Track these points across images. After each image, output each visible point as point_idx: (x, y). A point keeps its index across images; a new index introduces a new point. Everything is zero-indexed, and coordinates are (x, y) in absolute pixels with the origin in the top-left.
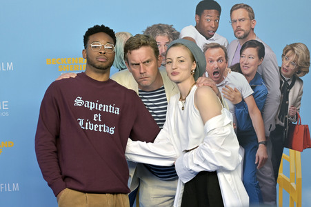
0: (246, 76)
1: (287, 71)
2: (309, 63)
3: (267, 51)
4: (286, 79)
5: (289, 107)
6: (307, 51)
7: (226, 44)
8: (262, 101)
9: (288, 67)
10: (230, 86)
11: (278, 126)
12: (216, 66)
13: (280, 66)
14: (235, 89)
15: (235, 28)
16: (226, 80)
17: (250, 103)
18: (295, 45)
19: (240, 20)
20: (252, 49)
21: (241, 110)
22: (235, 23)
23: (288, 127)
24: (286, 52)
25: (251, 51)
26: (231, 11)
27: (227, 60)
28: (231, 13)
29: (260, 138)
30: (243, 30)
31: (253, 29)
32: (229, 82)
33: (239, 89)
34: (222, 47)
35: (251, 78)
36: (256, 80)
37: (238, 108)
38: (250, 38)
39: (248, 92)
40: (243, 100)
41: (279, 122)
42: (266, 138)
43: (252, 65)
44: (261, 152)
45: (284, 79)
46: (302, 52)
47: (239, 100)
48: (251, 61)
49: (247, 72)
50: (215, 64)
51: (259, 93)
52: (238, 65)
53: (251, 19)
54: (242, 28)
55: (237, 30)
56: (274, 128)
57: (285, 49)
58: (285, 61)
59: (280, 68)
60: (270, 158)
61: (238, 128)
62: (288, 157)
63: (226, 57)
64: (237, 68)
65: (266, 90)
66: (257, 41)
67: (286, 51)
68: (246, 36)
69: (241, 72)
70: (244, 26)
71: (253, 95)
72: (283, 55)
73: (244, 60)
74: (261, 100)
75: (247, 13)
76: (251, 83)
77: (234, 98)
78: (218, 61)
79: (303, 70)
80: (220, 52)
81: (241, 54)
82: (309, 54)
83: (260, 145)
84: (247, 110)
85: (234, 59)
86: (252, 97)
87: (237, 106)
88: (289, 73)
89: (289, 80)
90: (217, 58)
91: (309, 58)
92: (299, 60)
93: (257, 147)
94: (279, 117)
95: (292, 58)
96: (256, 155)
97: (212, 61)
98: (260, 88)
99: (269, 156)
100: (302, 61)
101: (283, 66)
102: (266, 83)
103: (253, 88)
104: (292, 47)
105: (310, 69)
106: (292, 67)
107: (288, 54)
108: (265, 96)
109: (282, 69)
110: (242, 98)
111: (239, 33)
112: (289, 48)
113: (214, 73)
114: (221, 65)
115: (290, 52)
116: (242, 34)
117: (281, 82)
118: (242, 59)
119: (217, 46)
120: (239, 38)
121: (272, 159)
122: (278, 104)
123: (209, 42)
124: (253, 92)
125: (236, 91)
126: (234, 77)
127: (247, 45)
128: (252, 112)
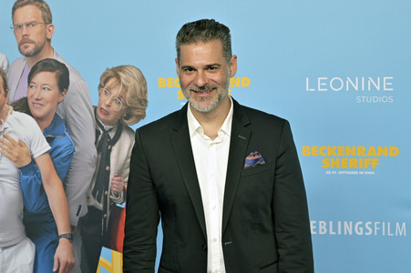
0: (39, 119)
1: (107, 114)
2: (146, 101)
3: (72, 78)
4: (107, 127)
5: (111, 176)
6: (142, 80)
7: (5, 65)
8: (65, 165)
9: (108, 106)
10: (12, 136)
11: (91, 208)
13: (96, 105)
14: (20, 141)
15: (20, 39)
16: (5, 125)
18: (121, 68)
19: (28, 25)
20: (49, 74)
21: (30, 177)
22: (19, 30)
23: (108, 212)
24: (106, 82)
25: (46, 78)
26: (14, 9)
27: (6, 92)
28: (13, 13)
29: (62, 228)
30: (33, 42)
31: (49, 40)
32: (10, 129)
33: (27, 142)
35: (47, 123)
36: (55, 126)
37: (25, 174)
38: (45, 56)
39: (41, 147)
40: (33, 161)
41: (94, 202)
42: (72, 228)
43: (48, 102)
44: (63, 252)
45: (102, 128)
46: (133, 82)
47: (27, 161)
48: (47, 95)
49: (39, 113)
51: (59, 150)
52: (25, 100)
53: (46, 24)
54: (31, 38)
55: (23, 42)
56: (84, 211)
57: (104, 75)
58: (104, 97)
59: (95, 108)
60: (78, 263)
61: (25, 209)
62: (110, 264)
63: (6, 86)
64: (23, 106)
65: (72, 145)
66: (56, 61)
67: (105, 79)
68: (37, 51)
69: (29, 112)
70: (34, 34)
71: (50, 153)
72: (100, 86)
73: (34, 93)
74: (63, 164)
75: (40, 12)
76: (45, 132)
77: (17, 157)
79: (136, 113)
81: (29, 82)
82: (145, 85)
83: (61, 240)
84: (40, 178)
85: (17, 91)
86: (47, 156)
87: (23, 170)
88: (110, 117)
89: (110, 130)
91: (146, 92)
92: (128, 95)
93: (55, 243)
94: (94, 194)
95: (116, 92)
96: (56, 257)
98: (62, 142)
99: (77, 261)
100: (133, 96)
101: (99, 104)
102: (71, 133)
103: (50, 140)
104: (115, 73)
105: (147, 111)
106: (115, 107)
107: (109, 84)
108: (71, 156)
109: (98, 111)
110: (32, 156)
111: (26, 47)
112: (111, 73)
115: (112, 81)
116: (31, 48)
117: (97, 133)
118: (32, 91)
120: (27, 55)
121: (81, 266)
122: (92, 170)
124: (49, 148)
125: (21, 144)
126: (18, 120)
127: (40, 67)
128: (48, 181)
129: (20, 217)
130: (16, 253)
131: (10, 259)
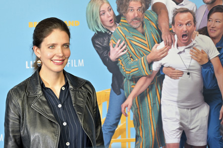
0: (213, 38)
7: (195, 9)
10: (198, 48)
12: (185, 29)
14: (202, 50)
16: (194, 42)
17: (216, 64)
21: (207, 70)
25: (218, 16)
27: (195, 24)
32: (197, 44)
33: (206, 51)
34: (191, 12)
35: (217, 41)
36: (222, 42)
37: (205, 68)
38: (218, 3)
39: (214, 53)
40: (210, 61)
43: (218, 29)
47: (206, 61)
48: (218, 25)
49: (213, 35)
50: (184, 28)
52: (206, 28)
61: (204, 87)
63: (195, 21)
64: (204, 31)
68: (213, 2)
69: (207, 35)
71: (219, 56)
76: (217, 45)
77: (201, 59)
78: (186, 24)
80: (189, 17)
81: (208, 18)
84: (213, 70)
86: (218, 58)
87: (204, 66)
90: (186, 22)
96: (221, 112)
97: (181, 24)
103: (219, 50)
110: (209, 59)
113: (183, 36)
114: (189, 29)
118: (210, 23)
119: (186, 11)
120: (207, 4)
123: (178, 7)
124: (219, 54)
125: (203, 52)
126: (201, 39)
127: (214, 10)
128: (218, 71)
129: (201, 92)
130: (199, 111)
131: (195, 115)
